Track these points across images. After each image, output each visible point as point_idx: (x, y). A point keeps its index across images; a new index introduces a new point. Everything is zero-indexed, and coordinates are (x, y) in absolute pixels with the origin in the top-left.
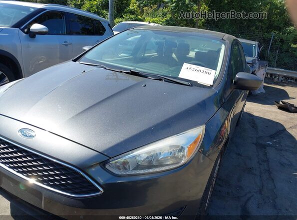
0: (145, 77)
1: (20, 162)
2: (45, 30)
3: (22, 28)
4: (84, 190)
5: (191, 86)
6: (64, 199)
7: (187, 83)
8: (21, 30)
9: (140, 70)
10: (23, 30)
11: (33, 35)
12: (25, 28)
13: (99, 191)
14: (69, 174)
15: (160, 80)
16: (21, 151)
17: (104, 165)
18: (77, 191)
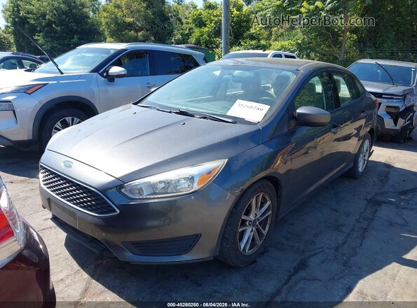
0: (192, 116)
1: (68, 192)
2: (123, 73)
3: (100, 72)
4: (105, 210)
5: (235, 123)
6: (90, 218)
7: (230, 121)
8: (100, 74)
9: (192, 109)
10: (102, 75)
11: (111, 79)
12: (104, 72)
13: (116, 211)
14: (93, 196)
15: (205, 118)
16: (69, 182)
17: (120, 189)
18: (99, 211)
